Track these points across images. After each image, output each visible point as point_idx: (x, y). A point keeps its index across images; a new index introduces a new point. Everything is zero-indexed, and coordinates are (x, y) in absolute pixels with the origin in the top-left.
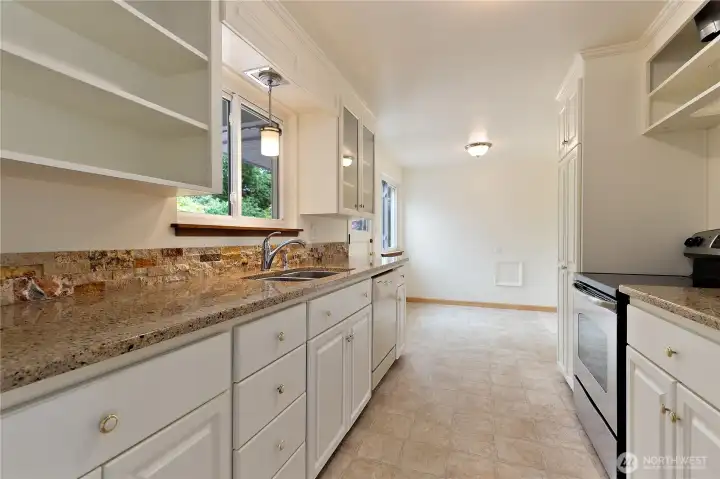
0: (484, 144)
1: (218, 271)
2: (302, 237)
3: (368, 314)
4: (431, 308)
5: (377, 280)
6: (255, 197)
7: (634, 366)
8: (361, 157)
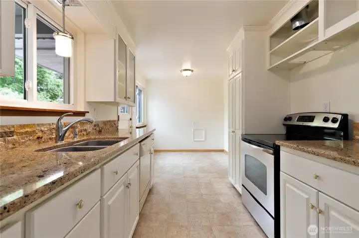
0: (190, 70)
1: (11, 146)
2: (88, 116)
3: (137, 167)
4: (162, 155)
5: (142, 143)
6: (47, 92)
7: (285, 182)
8: (128, 69)
